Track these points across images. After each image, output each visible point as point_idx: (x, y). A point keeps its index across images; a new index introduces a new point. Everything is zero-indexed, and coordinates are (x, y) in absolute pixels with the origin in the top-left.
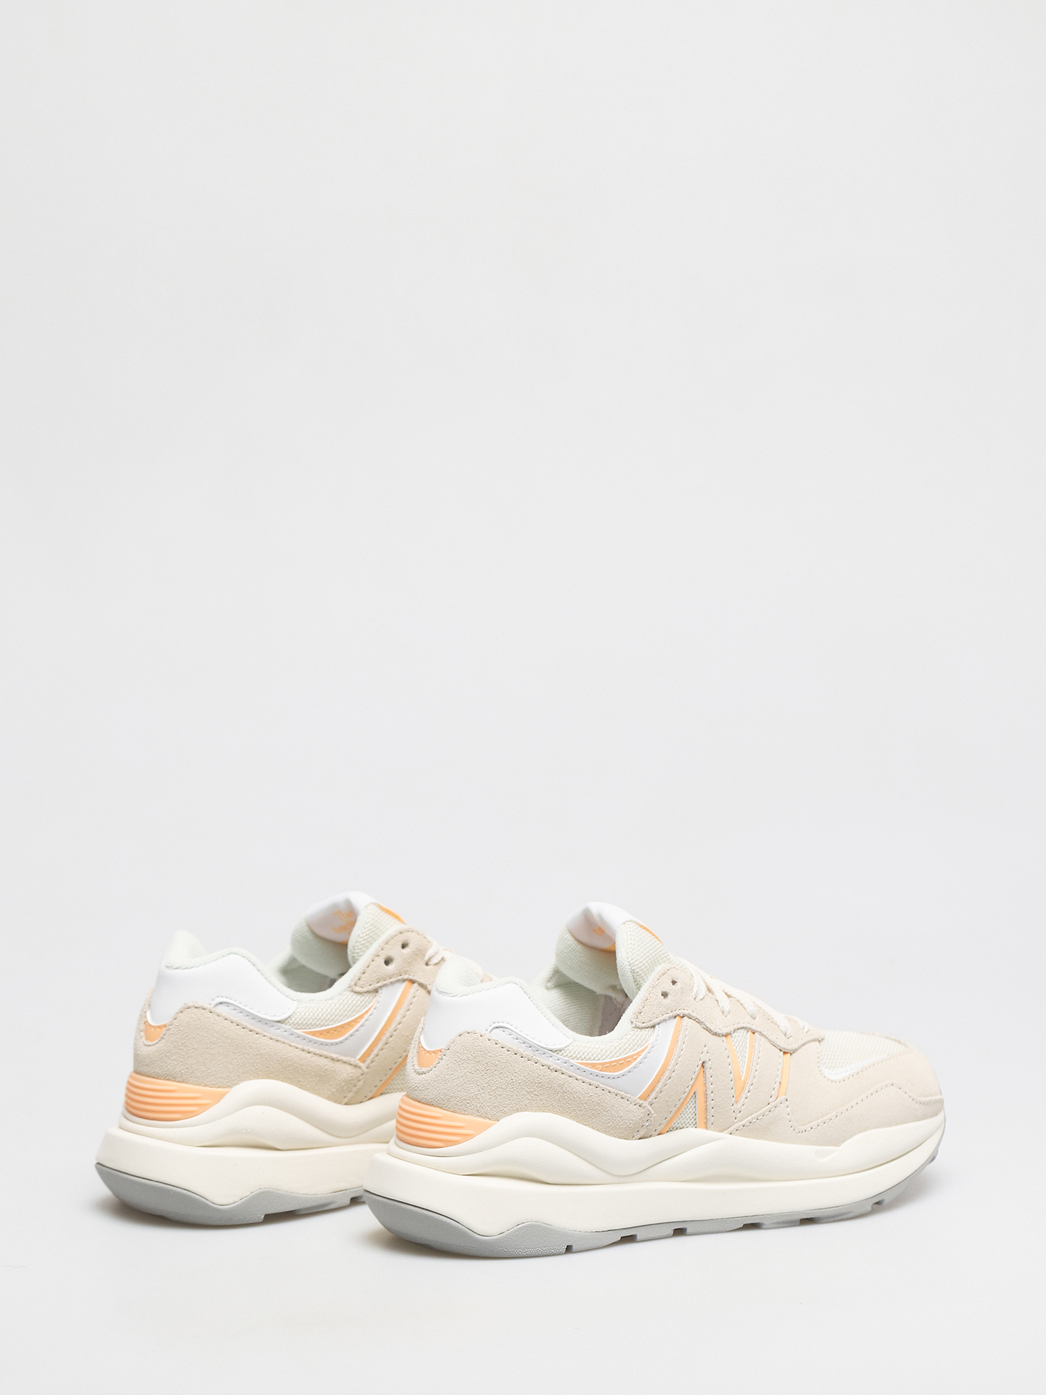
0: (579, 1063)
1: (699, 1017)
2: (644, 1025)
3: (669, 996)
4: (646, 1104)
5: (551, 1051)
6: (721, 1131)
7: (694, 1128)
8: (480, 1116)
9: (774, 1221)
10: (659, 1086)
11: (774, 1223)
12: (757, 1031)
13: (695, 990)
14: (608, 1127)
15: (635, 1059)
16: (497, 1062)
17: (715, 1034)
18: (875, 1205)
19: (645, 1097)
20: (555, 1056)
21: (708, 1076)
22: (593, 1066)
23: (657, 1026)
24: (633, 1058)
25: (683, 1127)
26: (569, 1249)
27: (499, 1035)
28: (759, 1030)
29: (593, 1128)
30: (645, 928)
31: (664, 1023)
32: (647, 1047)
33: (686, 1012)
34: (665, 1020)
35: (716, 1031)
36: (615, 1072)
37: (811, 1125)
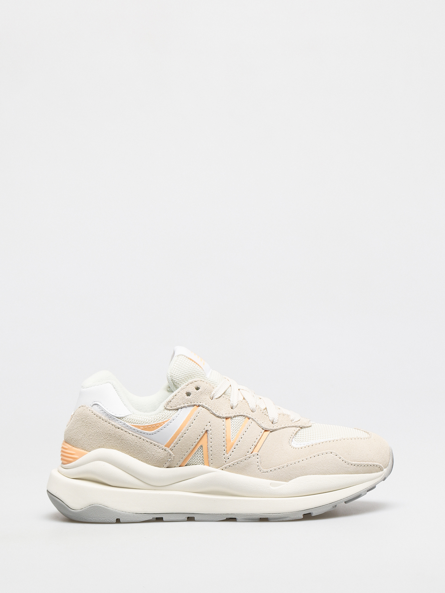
0: (131, 425)
1: (209, 407)
2: (171, 408)
3: (191, 395)
4: (167, 449)
5: (118, 418)
6: (217, 468)
7: (203, 465)
8: (83, 449)
9: (243, 518)
10: (176, 440)
11: (243, 519)
12: (251, 418)
13: (213, 393)
14: (147, 460)
15: (162, 425)
16: (91, 422)
17: (218, 417)
18: (304, 515)
19: (168, 446)
20: (119, 421)
21: (209, 438)
22: (139, 427)
23: (179, 410)
24: (160, 424)
25: (197, 464)
26: (118, 521)
27: (95, 409)
28: (252, 417)
29: (139, 459)
30: (191, 359)
31: (184, 409)
32: (170, 419)
33: (201, 404)
34: (184, 407)
35: (218, 415)
36: (152, 431)
37: (271, 469)
